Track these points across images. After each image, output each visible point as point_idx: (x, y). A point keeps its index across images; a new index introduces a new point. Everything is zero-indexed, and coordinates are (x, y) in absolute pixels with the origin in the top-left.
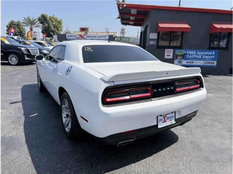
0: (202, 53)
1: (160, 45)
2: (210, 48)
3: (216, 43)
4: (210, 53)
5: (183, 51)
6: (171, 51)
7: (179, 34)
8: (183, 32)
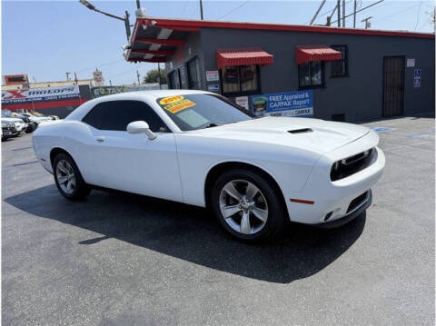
0: (291, 97)
1: (225, 90)
2: (302, 88)
3: (307, 78)
4: (303, 96)
5: (264, 98)
6: (244, 100)
7: (253, 68)
8: (258, 66)
